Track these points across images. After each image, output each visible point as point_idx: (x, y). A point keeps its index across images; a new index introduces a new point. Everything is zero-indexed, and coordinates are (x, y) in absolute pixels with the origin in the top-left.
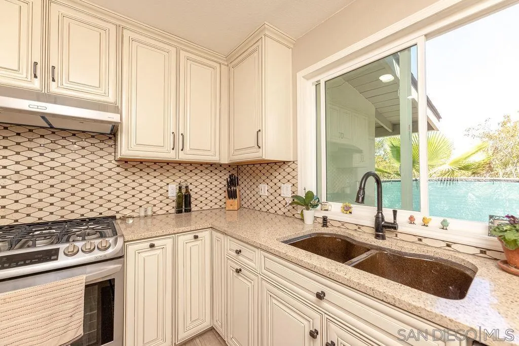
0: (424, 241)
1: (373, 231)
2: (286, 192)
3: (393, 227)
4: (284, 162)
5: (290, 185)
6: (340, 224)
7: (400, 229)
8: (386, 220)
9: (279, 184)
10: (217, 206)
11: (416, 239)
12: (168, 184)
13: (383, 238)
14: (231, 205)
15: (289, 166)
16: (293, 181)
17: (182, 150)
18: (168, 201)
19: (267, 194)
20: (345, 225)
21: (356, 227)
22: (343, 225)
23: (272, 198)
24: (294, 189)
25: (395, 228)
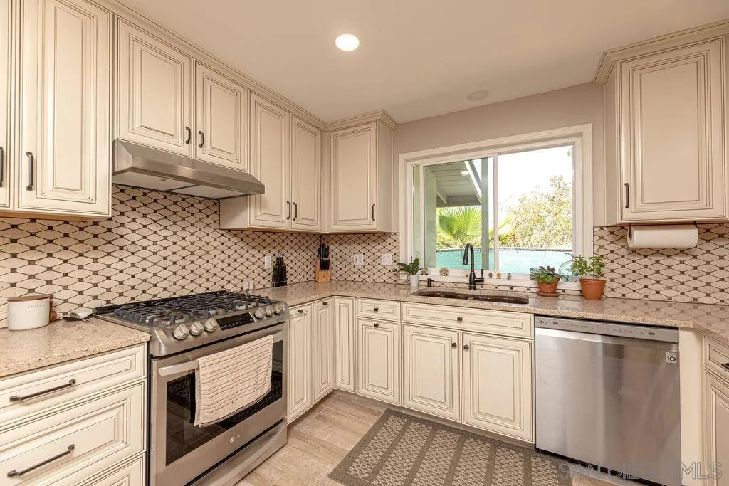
0: (499, 288)
1: (467, 286)
2: (387, 260)
3: (481, 281)
4: (384, 234)
5: (390, 255)
6: (440, 284)
7: (485, 282)
8: (477, 276)
9: (379, 254)
10: (304, 280)
11: (493, 287)
12: (264, 255)
13: (475, 289)
14: (324, 277)
15: (390, 237)
16: (395, 251)
17: (294, 219)
18: (264, 274)
19: (363, 263)
20: (445, 284)
21: (453, 285)
22: (443, 284)
23: (369, 267)
24: (395, 258)
25: (483, 282)
